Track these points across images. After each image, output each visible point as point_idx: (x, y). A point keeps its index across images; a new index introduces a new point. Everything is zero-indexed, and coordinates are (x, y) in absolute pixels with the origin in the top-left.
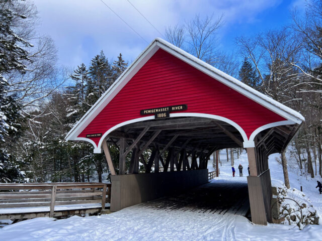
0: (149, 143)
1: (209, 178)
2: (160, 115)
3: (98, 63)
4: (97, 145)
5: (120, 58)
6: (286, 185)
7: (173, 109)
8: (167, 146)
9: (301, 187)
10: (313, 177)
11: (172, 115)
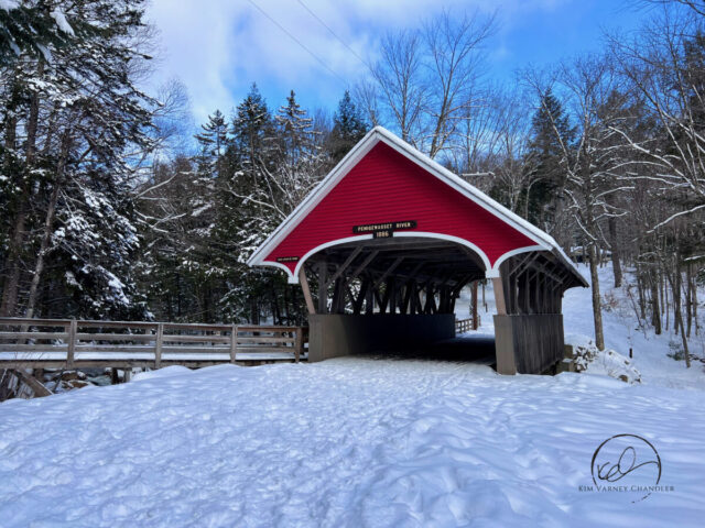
0: (360, 270)
1: (458, 330)
2: (379, 234)
3: (251, 114)
4: (293, 272)
5: (291, 101)
6: (598, 345)
7: (398, 226)
8: (385, 274)
9: (631, 350)
10: (658, 332)
11: (396, 234)
